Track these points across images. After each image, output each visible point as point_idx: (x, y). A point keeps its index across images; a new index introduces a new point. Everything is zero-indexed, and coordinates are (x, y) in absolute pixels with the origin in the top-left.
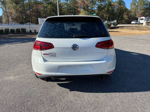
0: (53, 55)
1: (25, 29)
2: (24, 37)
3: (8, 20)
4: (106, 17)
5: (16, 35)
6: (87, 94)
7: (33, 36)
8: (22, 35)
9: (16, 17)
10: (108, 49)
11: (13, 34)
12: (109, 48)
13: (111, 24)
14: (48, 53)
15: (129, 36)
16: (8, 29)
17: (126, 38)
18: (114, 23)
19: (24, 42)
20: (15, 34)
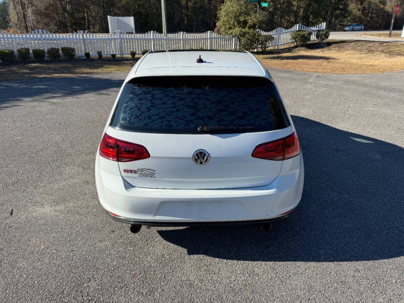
0: (149, 174)
1: (73, 50)
2: (71, 75)
3: (25, 16)
4: (299, 7)
5: (50, 69)
6: (230, 262)
7: (95, 71)
8: (66, 68)
9: (46, 9)
10: (283, 159)
11: (42, 65)
12: (287, 156)
13: (310, 34)
14: (136, 169)
15: (356, 77)
16: (28, 50)
17: (347, 82)
18: (319, 31)
19: (72, 93)
20: (47, 62)
